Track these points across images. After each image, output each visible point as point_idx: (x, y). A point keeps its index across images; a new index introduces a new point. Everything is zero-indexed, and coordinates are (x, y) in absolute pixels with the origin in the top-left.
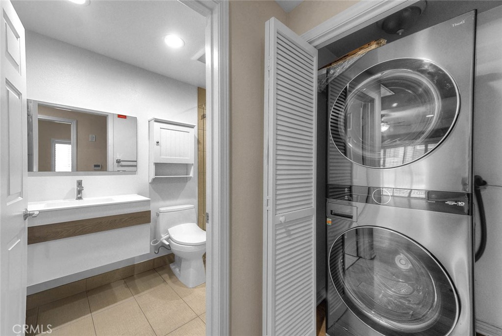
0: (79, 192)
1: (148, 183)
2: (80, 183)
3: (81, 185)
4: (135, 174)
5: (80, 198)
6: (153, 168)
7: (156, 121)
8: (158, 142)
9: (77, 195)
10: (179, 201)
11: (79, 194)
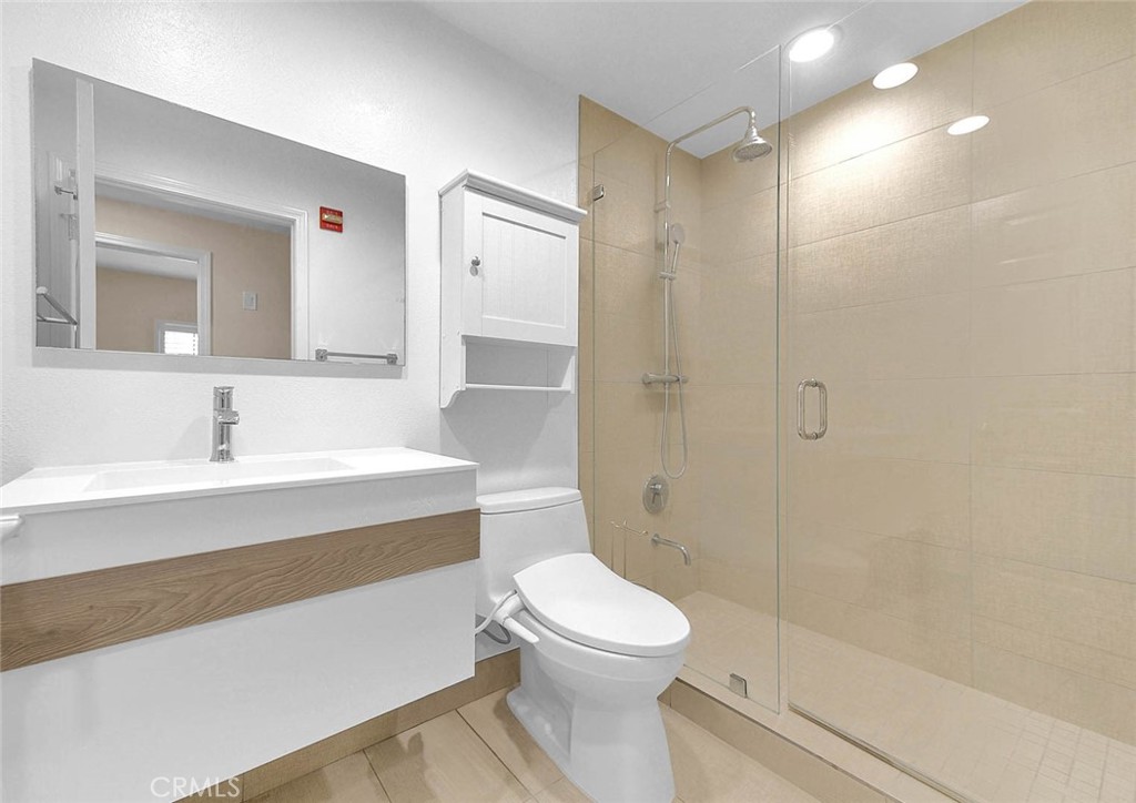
0: (223, 432)
1: (439, 411)
2: (223, 399)
3: (229, 406)
4: (399, 377)
5: (223, 456)
6: (459, 352)
7: (469, 187)
8: (476, 263)
9: (215, 447)
10: (526, 475)
11: (222, 443)
